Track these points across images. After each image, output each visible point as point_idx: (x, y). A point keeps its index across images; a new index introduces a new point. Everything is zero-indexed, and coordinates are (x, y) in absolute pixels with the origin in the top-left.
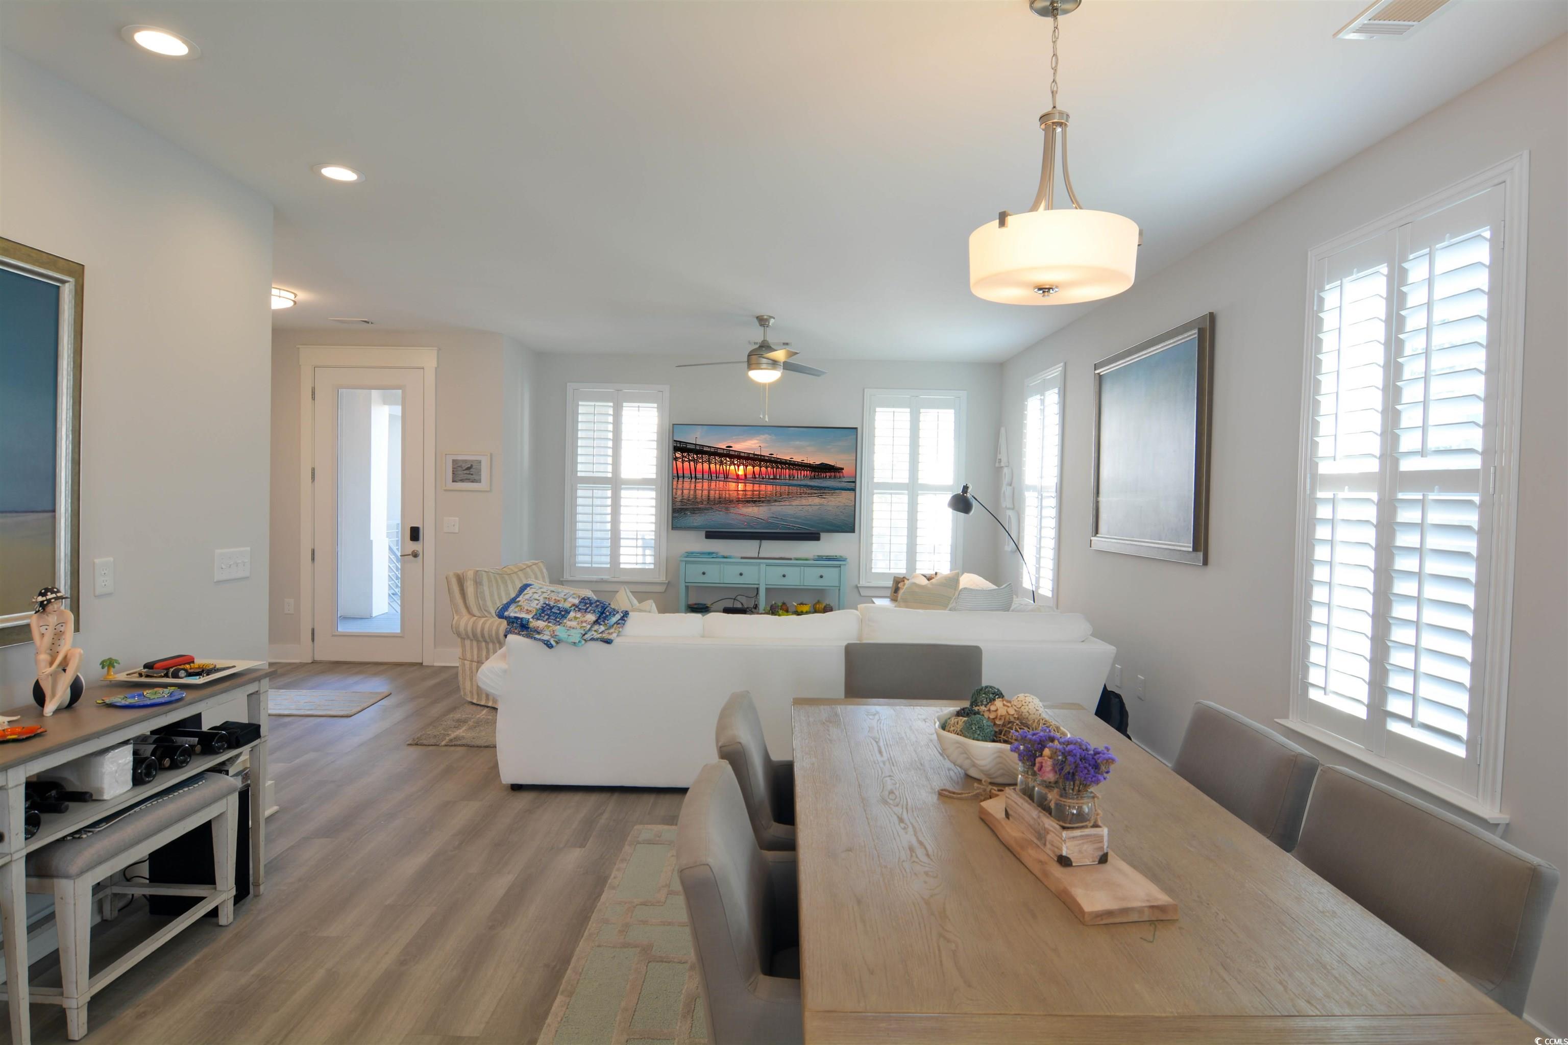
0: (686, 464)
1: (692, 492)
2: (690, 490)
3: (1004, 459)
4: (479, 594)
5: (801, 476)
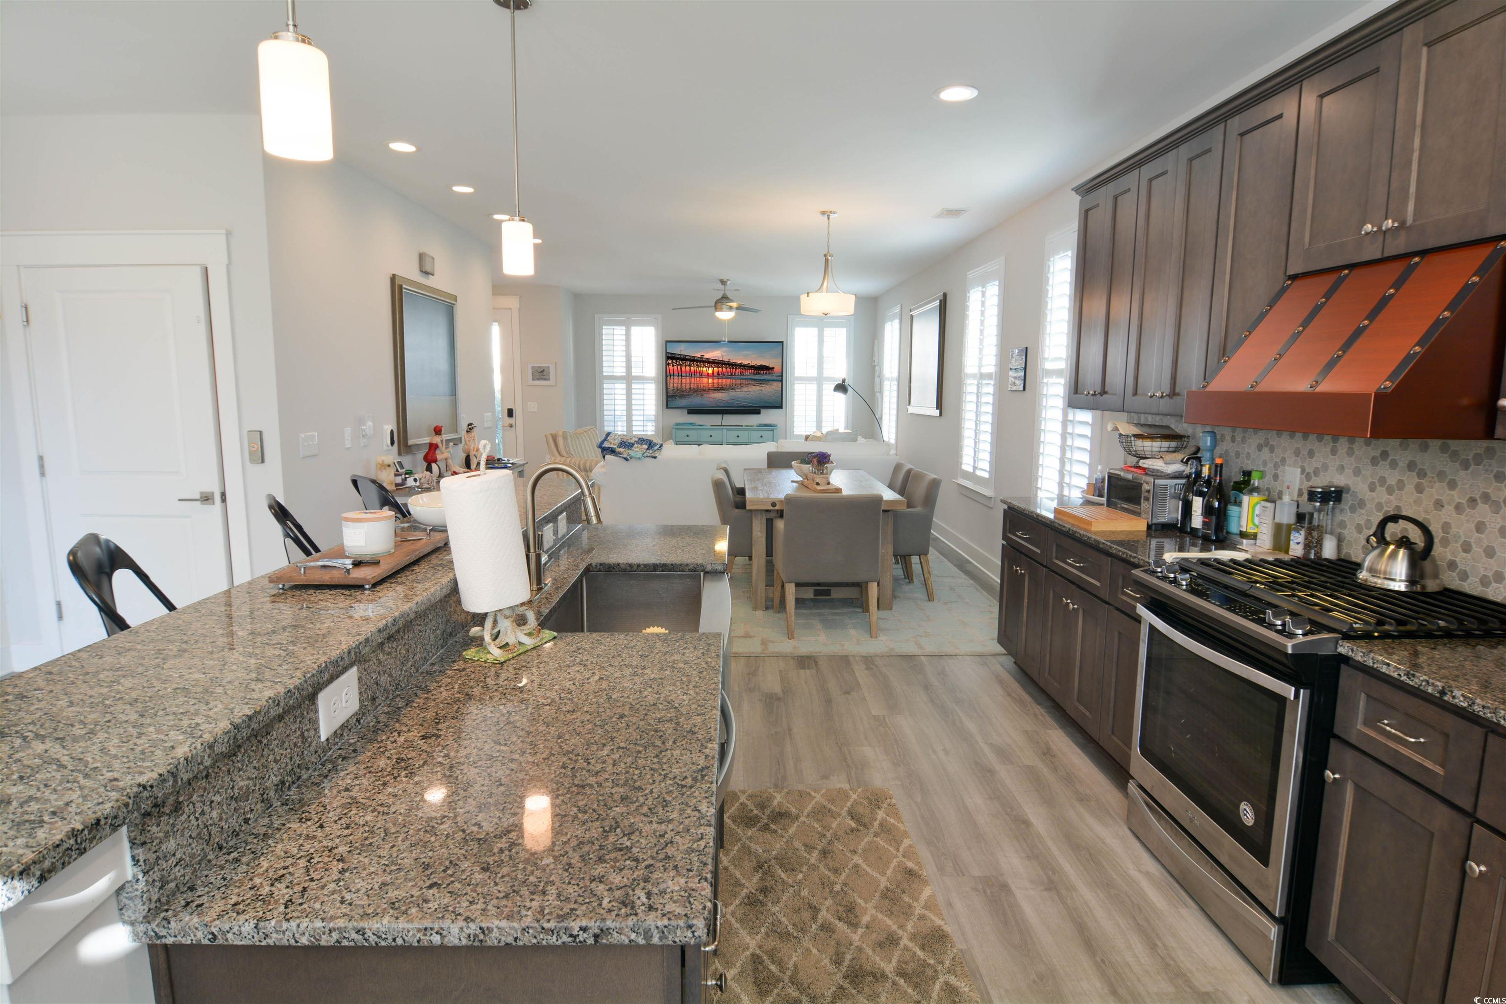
0: (675, 367)
3: (876, 361)
4: (566, 445)
5: (748, 373)
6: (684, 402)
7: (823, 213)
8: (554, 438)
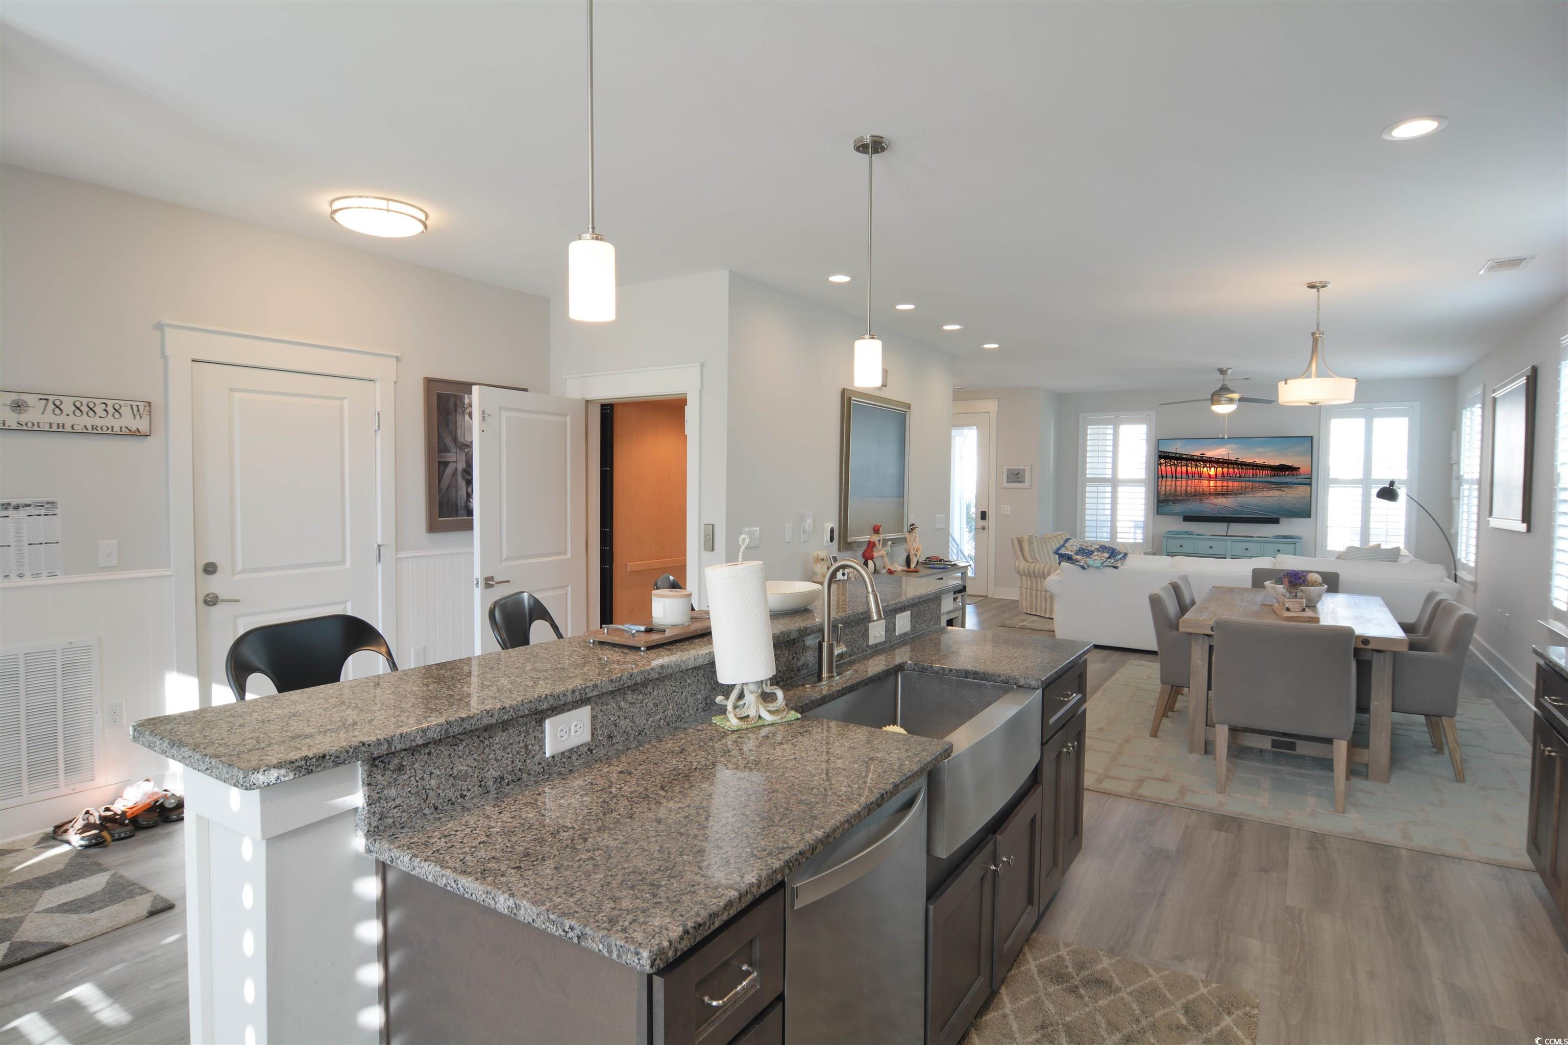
0: (1169, 468)
1: (1173, 488)
2: (1171, 486)
3: (1454, 458)
5: (1262, 475)
6: (1178, 508)
7: (1312, 286)
8: (1020, 542)
